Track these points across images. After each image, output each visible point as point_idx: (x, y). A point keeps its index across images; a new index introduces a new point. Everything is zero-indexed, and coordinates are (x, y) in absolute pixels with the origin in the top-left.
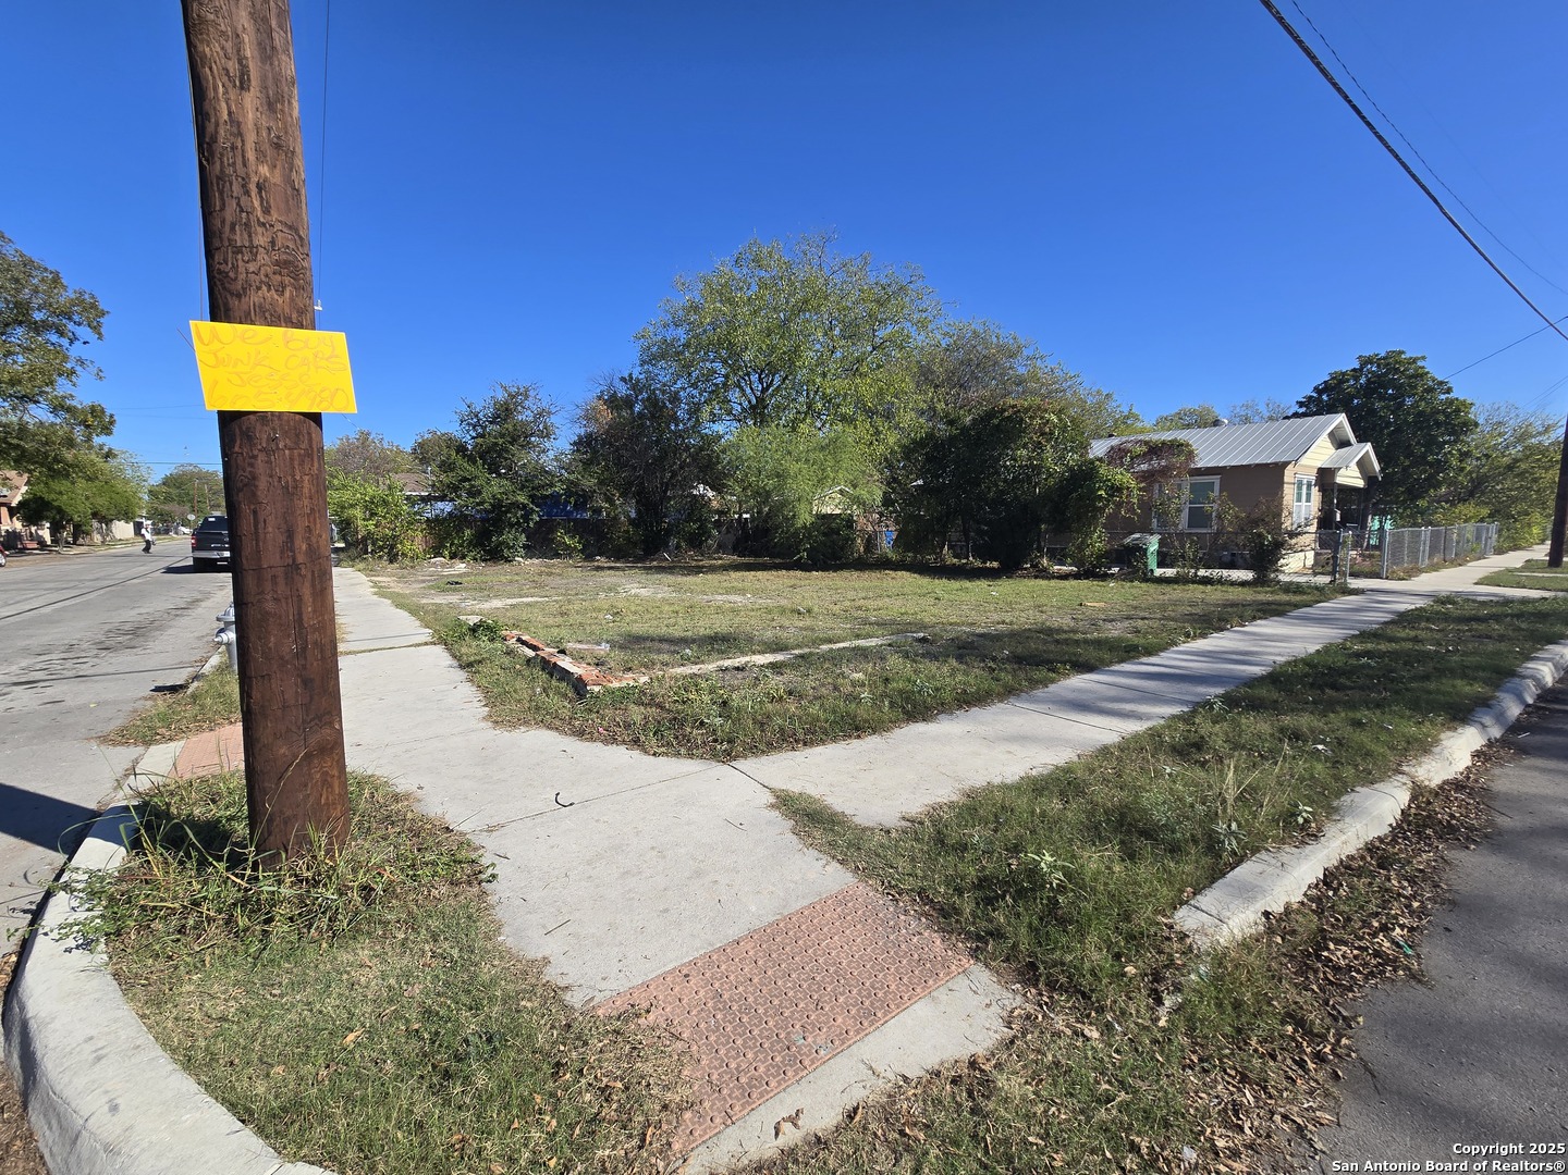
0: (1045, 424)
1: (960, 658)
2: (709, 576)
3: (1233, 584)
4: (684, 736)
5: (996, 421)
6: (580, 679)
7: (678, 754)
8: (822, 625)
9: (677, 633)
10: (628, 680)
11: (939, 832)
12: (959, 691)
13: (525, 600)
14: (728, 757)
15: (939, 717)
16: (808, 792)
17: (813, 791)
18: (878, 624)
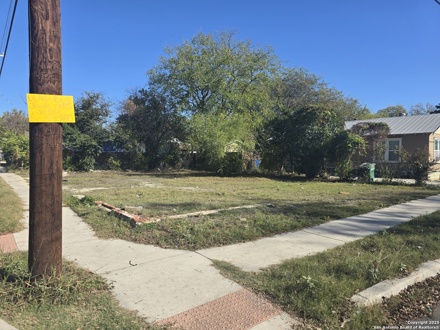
0: (325, 115)
1: (285, 213)
2: (179, 179)
3: (406, 185)
4: (176, 241)
5: (304, 114)
6: (133, 220)
7: (174, 248)
8: (229, 200)
9: (168, 202)
10: (152, 221)
11: (273, 273)
12: (284, 226)
13: (98, 188)
14: (194, 249)
15: (276, 235)
16: (225, 261)
17: (226, 260)
18: (252, 199)
